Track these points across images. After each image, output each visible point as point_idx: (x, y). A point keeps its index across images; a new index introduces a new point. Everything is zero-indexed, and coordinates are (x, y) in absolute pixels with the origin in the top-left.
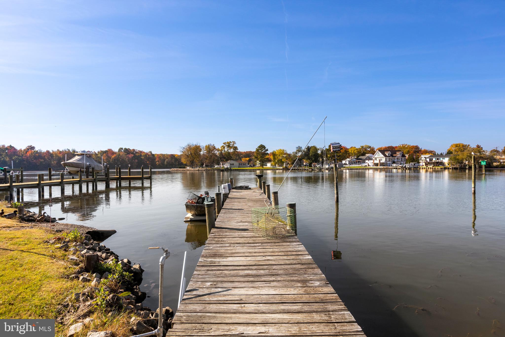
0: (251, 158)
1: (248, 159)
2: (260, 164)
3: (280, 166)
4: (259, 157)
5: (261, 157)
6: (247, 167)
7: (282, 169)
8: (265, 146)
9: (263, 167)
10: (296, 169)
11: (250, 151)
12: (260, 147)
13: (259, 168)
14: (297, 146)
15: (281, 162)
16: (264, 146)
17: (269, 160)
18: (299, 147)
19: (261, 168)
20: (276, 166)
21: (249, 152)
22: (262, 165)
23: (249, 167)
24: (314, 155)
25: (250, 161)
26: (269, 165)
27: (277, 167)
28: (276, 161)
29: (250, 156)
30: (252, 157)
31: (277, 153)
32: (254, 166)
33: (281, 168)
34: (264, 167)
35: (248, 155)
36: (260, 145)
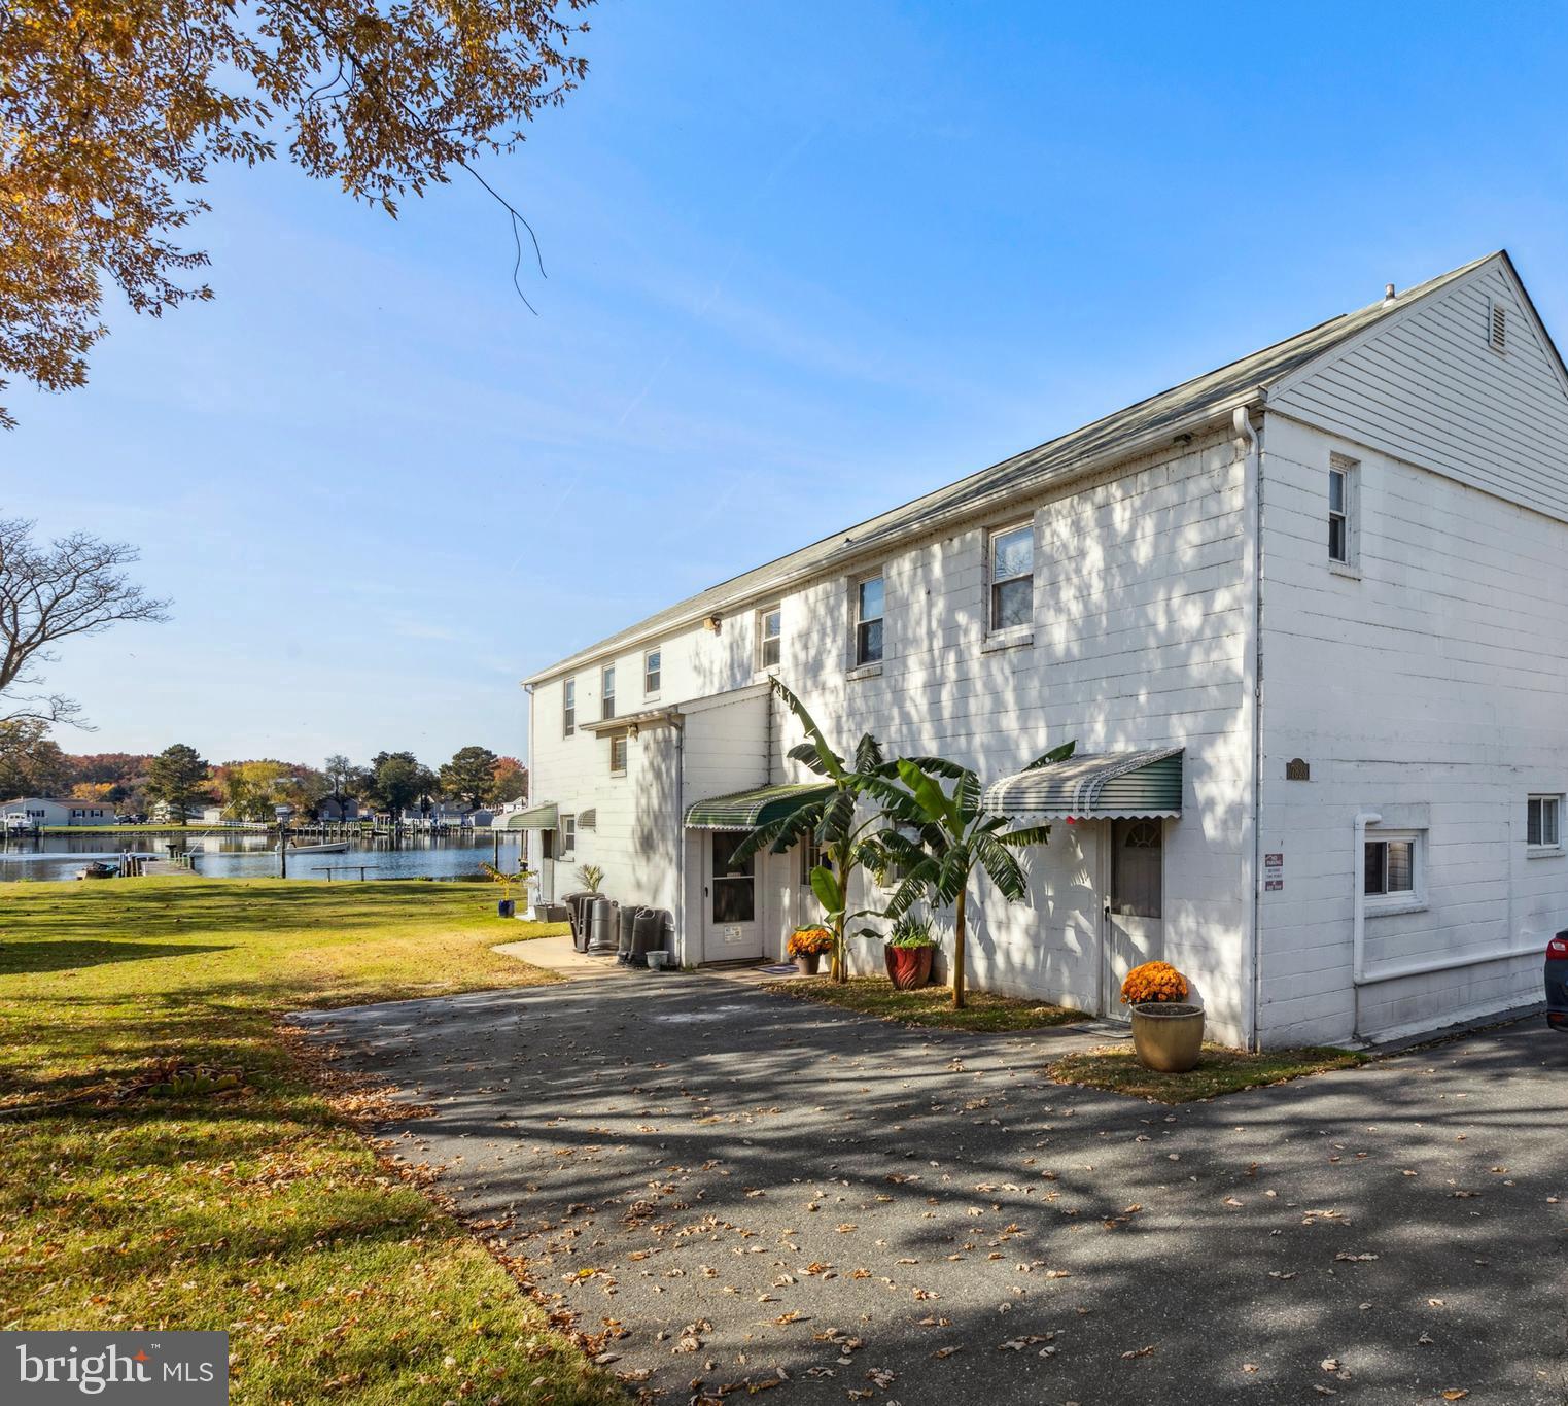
0: (124, 783)
1: (107, 788)
2: (172, 813)
3: (258, 821)
4: (167, 788)
5: (177, 789)
6: (111, 822)
7: (264, 833)
8: (194, 751)
9: (185, 824)
10: (320, 832)
11: (121, 755)
12: (171, 754)
13: (167, 827)
14: (332, 756)
15: (263, 808)
16: (189, 750)
17: (212, 800)
18: (338, 757)
19: (176, 827)
20: (241, 821)
21: (114, 756)
22: (182, 818)
23: (122, 821)
24: (395, 786)
25: (118, 796)
26: (211, 817)
27: (248, 823)
28: (244, 803)
29: (121, 776)
30: (129, 779)
31: (247, 775)
32: (143, 818)
33: (263, 826)
34: (190, 822)
35: (111, 770)
36: (175, 746)
